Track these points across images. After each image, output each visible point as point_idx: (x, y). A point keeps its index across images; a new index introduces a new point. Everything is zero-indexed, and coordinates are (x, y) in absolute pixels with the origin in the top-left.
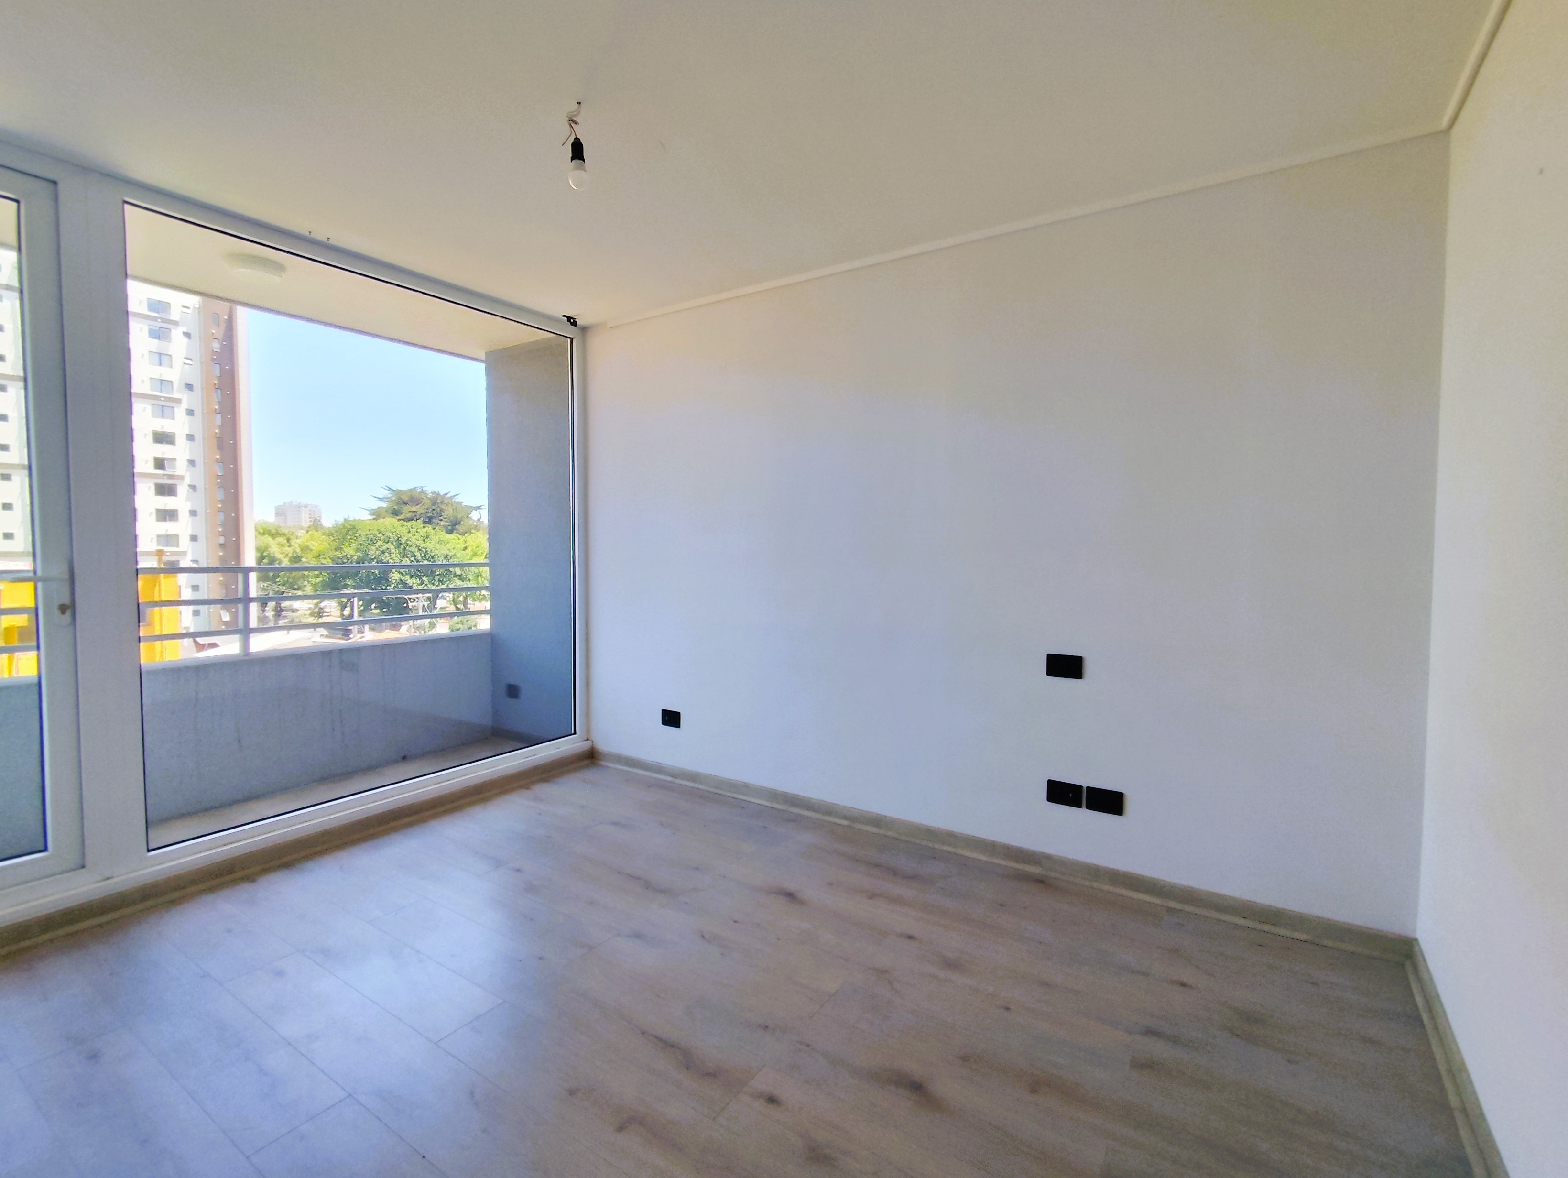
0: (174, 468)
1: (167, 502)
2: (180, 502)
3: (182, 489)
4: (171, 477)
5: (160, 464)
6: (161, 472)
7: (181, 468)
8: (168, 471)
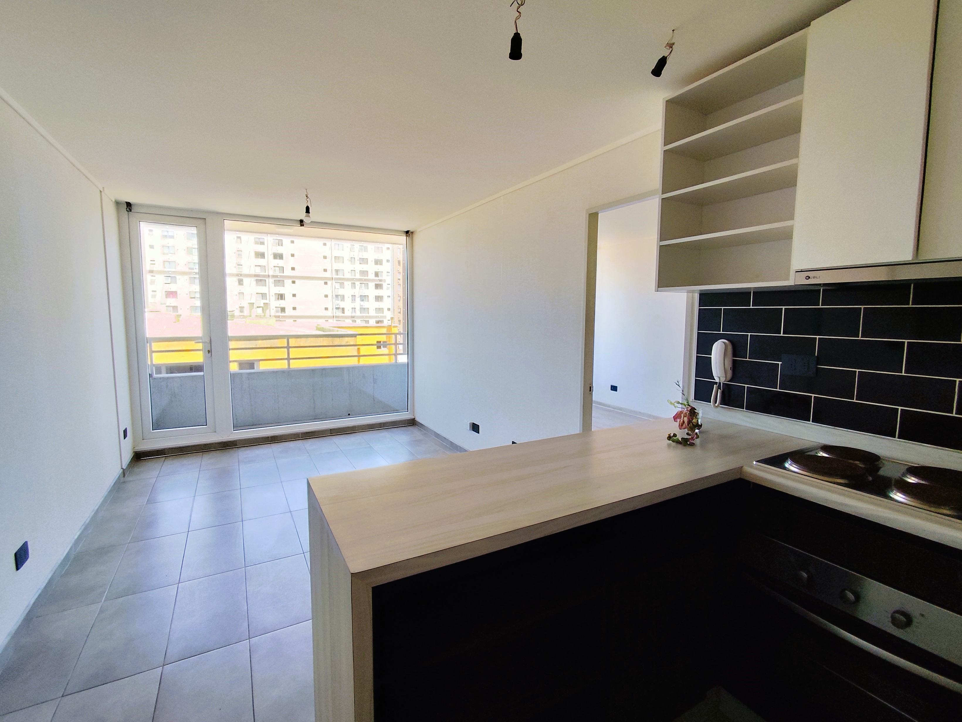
0: (382, 276)
1: (379, 292)
2: (384, 292)
3: (385, 285)
4: (380, 281)
5: (377, 274)
6: (377, 278)
7: (384, 277)
8: (380, 278)
